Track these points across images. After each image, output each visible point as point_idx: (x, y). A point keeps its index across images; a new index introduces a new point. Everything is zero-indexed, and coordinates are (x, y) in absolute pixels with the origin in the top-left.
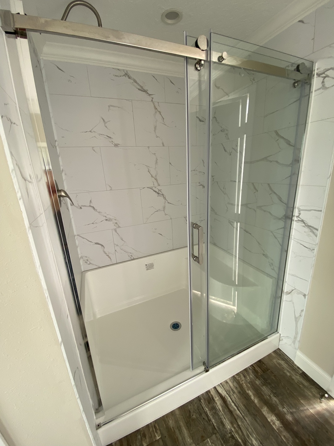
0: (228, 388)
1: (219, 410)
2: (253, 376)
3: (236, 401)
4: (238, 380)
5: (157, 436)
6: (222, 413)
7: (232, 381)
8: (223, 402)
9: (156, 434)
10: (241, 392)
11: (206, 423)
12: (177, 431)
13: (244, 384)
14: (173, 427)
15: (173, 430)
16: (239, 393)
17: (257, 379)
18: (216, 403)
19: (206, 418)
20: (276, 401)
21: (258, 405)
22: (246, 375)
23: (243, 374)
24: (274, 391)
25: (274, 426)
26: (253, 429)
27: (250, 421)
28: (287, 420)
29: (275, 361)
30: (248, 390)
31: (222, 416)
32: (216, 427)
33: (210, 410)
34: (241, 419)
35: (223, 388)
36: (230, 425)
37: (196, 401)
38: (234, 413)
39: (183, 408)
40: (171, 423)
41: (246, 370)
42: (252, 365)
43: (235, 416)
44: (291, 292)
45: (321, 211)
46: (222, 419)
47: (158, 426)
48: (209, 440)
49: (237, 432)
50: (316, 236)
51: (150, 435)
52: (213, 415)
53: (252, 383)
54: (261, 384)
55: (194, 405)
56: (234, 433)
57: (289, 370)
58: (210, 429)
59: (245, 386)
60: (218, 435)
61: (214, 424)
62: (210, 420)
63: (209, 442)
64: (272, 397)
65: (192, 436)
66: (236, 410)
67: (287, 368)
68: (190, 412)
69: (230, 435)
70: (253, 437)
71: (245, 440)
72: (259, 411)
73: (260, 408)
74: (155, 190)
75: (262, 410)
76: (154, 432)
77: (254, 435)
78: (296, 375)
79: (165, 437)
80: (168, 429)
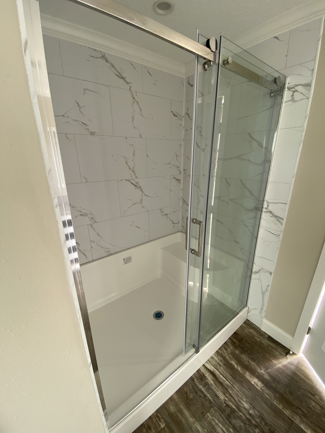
0: (214, 363)
1: (211, 385)
2: (232, 347)
3: (223, 373)
4: (221, 354)
5: (161, 424)
6: (214, 386)
7: (217, 355)
8: (213, 376)
9: (160, 423)
10: (226, 364)
11: (203, 400)
12: (179, 415)
13: (227, 356)
14: (175, 412)
15: (175, 415)
16: (225, 364)
17: (236, 349)
18: (208, 379)
19: (202, 395)
20: (254, 366)
21: (241, 372)
22: (227, 347)
23: (224, 348)
24: (251, 357)
25: (257, 387)
26: (242, 394)
27: (238, 387)
28: (266, 379)
29: (246, 330)
30: (231, 361)
31: (215, 389)
32: (212, 401)
33: (204, 387)
34: (231, 388)
35: (210, 364)
36: (223, 395)
37: (190, 382)
38: (224, 384)
39: (180, 391)
40: (172, 409)
41: (225, 343)
42: (230, 338)
43: (225, 386)
44: (259, 271)
45: (286, 204)
46: (216, 392)
47: (161, 415)
48: (209, 415)
49: (230, 400)
50: (282, 224)
51: (155, 426)
52: (208, 391)
53: (233, 353)
54: (240, 353)
55: (189, 386)
56: (228, 401)
57: (259, 336)
58: (207, 403)
59: (228, 357)
60: (215, 408)
61: (210, 398)
62: (205, 396)
63: (210, 416)
64: (251, 362)
65: (193, 415)
66: (225, 381)
67: (256, 335)
68: (187, 393)
69: (225, 404)
70: (243, 401)
71: (238, 406)
72: (243, 377)
73: (243, 374)
74: (133, 183)
75: (246, 376)
76: (158, 422)
77: (244, 399)
78: (264, 339)
79: (169, 423)
80: (171, 415)
